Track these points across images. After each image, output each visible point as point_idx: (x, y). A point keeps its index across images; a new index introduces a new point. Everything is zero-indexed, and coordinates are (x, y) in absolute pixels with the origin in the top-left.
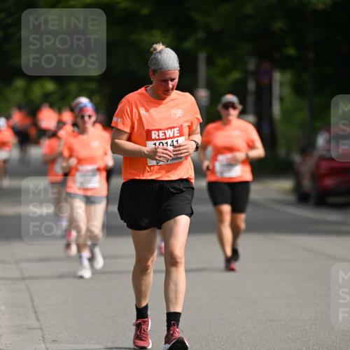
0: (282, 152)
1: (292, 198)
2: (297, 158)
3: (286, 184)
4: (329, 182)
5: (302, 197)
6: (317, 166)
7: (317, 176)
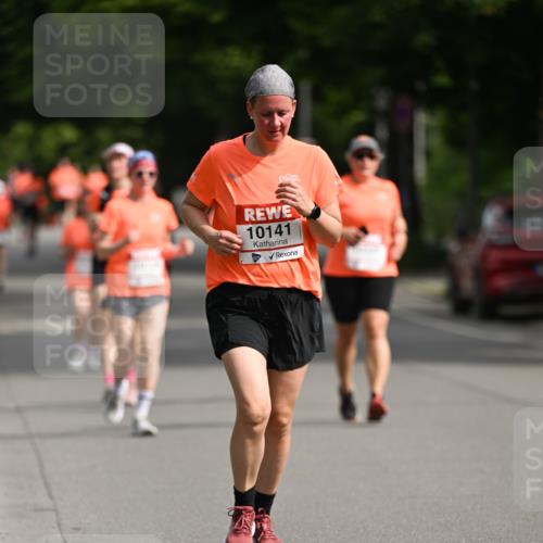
0: (429, 236)
1: (445, 307)
2: (452, 245)
3: (436, 286)
4: (502, 282)
5: (461, 306)
6: (484, 258)
7: (483, 274)
